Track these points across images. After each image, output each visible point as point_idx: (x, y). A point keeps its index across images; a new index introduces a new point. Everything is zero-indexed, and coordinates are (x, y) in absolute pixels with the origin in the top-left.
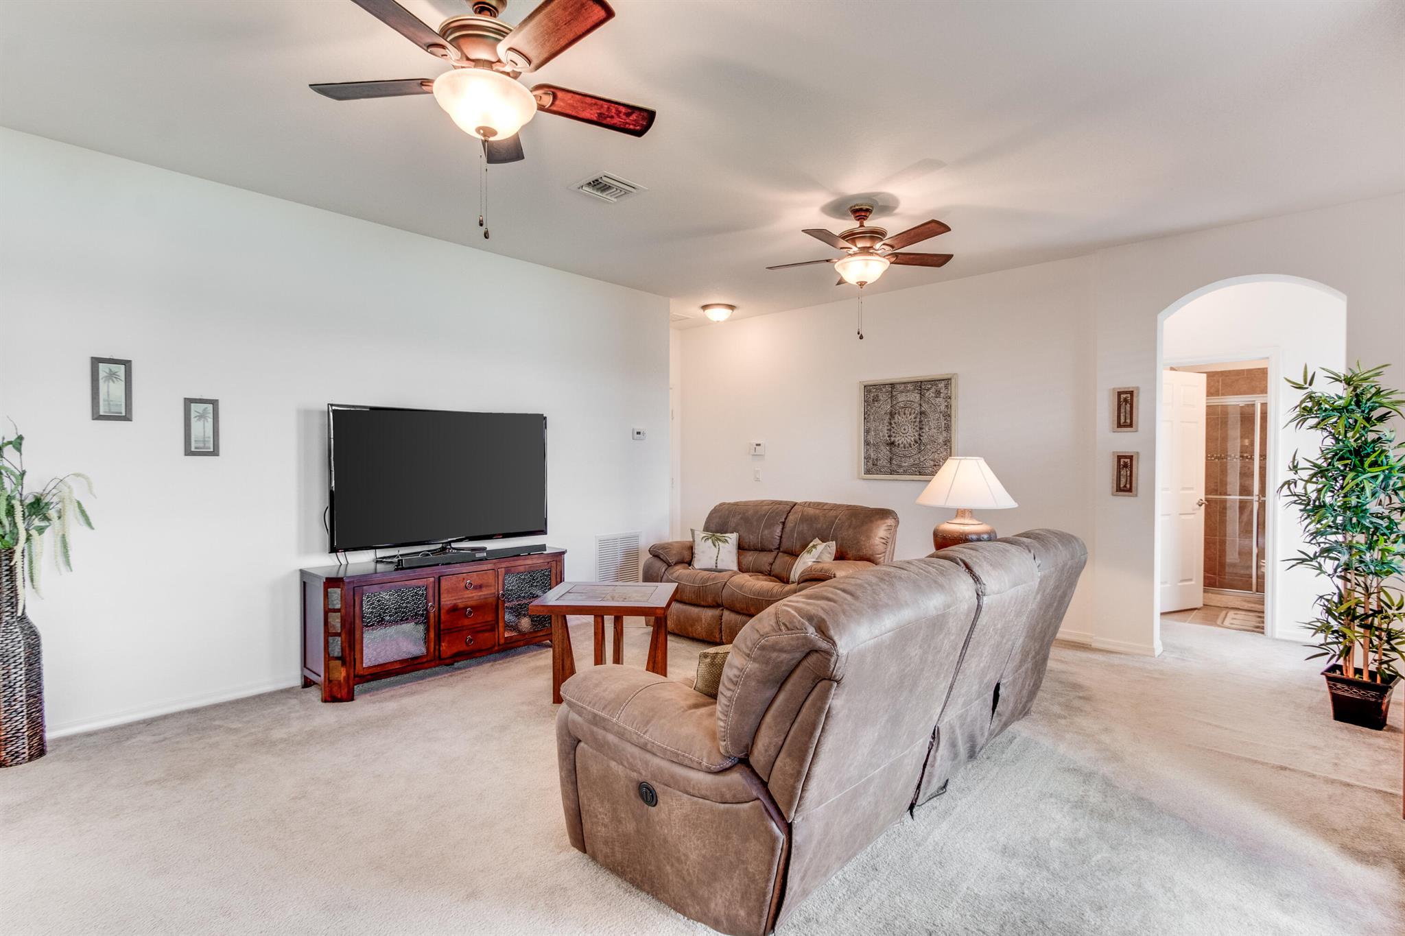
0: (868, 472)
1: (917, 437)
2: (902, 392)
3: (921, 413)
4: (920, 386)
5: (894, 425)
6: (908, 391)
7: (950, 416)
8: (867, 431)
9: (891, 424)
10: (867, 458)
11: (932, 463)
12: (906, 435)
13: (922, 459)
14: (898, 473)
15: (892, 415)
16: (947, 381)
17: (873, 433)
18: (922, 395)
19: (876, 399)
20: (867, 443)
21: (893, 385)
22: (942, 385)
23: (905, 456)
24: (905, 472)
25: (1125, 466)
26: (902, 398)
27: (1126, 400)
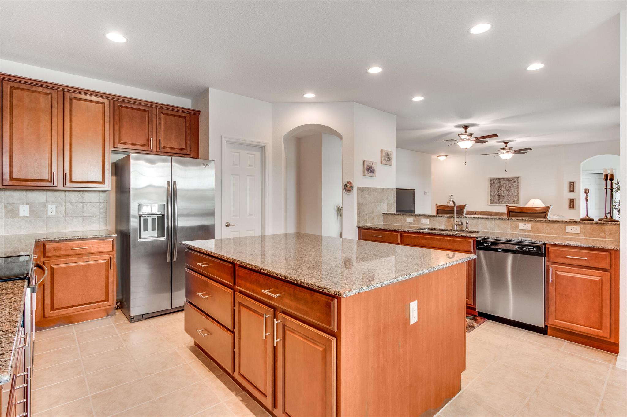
0: (491, 203)
1: (508, 194)
2: (502, 181)
3: (509, 187)
4: (509, 179)
5: (500, 190)
6: (505, 181)
7: (518, 188)
8: (491, 192)
9: (499, 190)
10: (491, 200)
11: (513, 201)
12: (504, 193)
13: (509, 200)
14: (501, 204)
15: (499, 187)
16: (518, 178)
17: (493, 192)
18: (509, 182)
19: (494, 183)
20: (491, 195)
21: (499, 179)
22: (516, 179)
23: (504, 199)
24: (504, 203)
25: (572, 202)
26: (502, 183)
27: (572, 185)
